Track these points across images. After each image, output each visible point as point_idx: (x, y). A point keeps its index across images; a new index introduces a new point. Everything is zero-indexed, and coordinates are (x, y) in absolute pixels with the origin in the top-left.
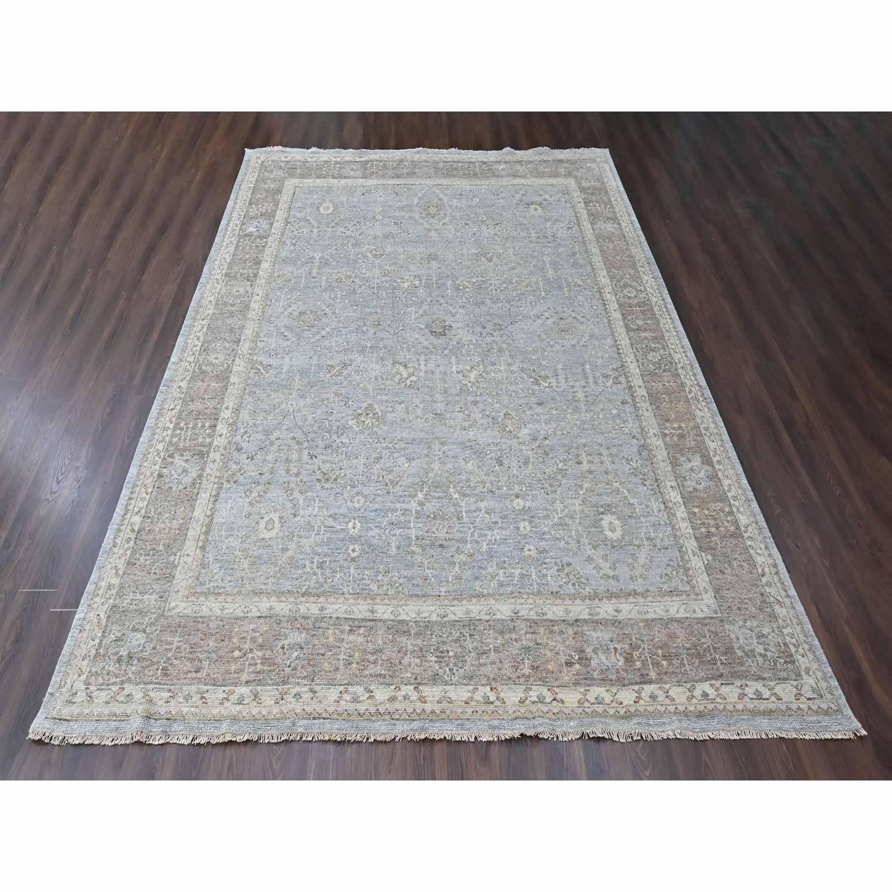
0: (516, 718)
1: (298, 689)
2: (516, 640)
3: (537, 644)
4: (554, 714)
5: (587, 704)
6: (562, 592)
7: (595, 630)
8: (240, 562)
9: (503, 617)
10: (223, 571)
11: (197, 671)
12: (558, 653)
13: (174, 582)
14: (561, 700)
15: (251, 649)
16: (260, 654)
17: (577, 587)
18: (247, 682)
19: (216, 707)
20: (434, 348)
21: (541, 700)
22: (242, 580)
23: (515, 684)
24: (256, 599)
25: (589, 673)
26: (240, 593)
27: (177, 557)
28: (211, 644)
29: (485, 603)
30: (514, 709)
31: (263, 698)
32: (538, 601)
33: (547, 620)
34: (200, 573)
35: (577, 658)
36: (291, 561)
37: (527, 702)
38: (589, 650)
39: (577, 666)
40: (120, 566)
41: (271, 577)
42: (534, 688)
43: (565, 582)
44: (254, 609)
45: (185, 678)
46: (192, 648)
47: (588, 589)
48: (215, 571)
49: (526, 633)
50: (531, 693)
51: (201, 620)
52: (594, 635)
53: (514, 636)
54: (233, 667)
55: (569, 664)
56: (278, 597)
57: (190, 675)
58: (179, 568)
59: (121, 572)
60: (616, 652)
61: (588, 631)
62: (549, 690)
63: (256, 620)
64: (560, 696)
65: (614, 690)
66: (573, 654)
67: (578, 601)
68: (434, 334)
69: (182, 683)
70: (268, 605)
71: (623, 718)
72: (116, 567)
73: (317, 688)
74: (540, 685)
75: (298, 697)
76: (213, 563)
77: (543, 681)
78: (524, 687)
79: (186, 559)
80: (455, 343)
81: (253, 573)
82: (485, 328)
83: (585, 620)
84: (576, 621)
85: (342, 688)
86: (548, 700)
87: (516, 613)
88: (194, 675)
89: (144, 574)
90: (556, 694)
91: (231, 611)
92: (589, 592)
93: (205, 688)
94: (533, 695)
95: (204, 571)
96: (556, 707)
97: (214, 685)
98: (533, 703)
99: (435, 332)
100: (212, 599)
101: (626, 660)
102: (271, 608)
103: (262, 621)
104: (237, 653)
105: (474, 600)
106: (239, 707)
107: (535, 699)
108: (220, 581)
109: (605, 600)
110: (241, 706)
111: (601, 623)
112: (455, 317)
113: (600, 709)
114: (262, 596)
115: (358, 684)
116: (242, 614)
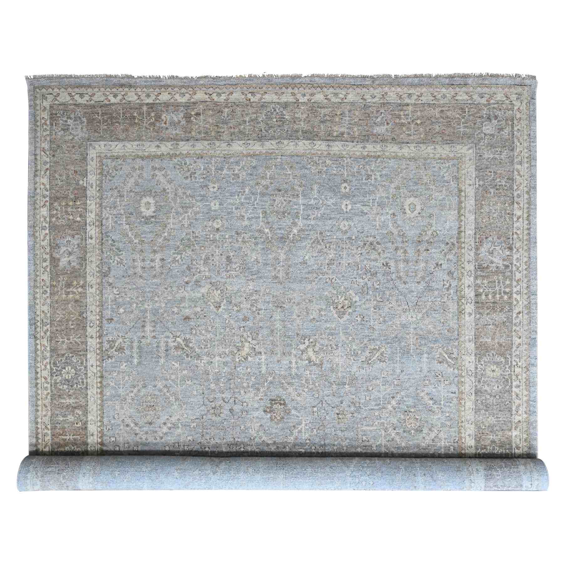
0: (236, 85)
1: (374, 100)
2: (231, 128)
3: (217, 125)
4: (212, 87)
5: (191, 93)
6: (195, 158)
7: (177, 134)
8: (430, 181)
9: (238, 142)
10: (442, 174)
11: (442, 111)
12: (204, 120)
13: (474, 166)
14: (206, 94)
15: (410, 124)
16: (403, 121)
17: (183, 162)
18: (408, 105)
19: (425, 92)
20: (283, 384)
21: (219, 95)
22: (425, 168)
23: (234, 103)
24: (413, 155)
25: (186, 110)
26: (425, 159)
27: (477, 183)
28: (437, 127)
29: (250, 151)
30: (237, 90)
31: (395, 96)
32: (213, 152)
33: (208, 140)
34: (458, 172)
35: (192, 118)
36: (391, 180)
37: (228, 93)
38: (183, 122)
39: (193, 113)
40: (518, 177)
41: (404, 169)
42: (223, 101)
43: (191, 165)
44: (412, 148)
45: (449, 107)
46: (449, 125)
47: (176, 161)
48: (447, 174)
49: (224, 132)
50: (225, 98)
51: (448, 142)
52: (177, 132)
53: (232, 130)
54: (419, 114)
55: (198, 114)
56: (397, 156)
57: (447, 109)
58: (474, 176)
59: (516, 173)
60: (166, 122)
61: (181, 134)
62: (214, 100)
63: (410, 142)
64: (207, 96)
65: (172, 100)
66: (194, 120)
67: (185, 152)
68: (282, 402)
69: (450, 104)
70: (403, 150)
71: (170, 86)
72: (521, 177)
73: (362, 101)
74: (219, 102)
75: (373, 96)
76: (450, 179)
77: (216, 104)
78: (229, 101)
79: (471, 182)
80: (261, 390)
81: (418, 173)
82: (230, 410)
83: (182, 141)
84: (188, 140)
85: (345, 101)
86: (215, 94)
87: (229, 144)
88: (443, 109)
89: (499, 172)
90: (209, 98)
91: (429, 148)
92: (175, 159)
93: (434, 102)
94: (223, 97)
95: (455, 174)
96: (211, 91)
97: (429, 104)
98: (224, 93)
99: (281, 404)
100: (444, 156)
101: (160, 117)
102: (401, 148)
103: (405, 141)
104: (419, 122)
105: (257, 153)
106: (410, 92)
107: (223, 95)
108: (441, 167)
109: (165, 153)
110: (409, 93)
111: (172, 139)
112: (259, 424)
113: (183, 90)
114: (409, 157)
115: (335, 103)
116: (421, 145)
